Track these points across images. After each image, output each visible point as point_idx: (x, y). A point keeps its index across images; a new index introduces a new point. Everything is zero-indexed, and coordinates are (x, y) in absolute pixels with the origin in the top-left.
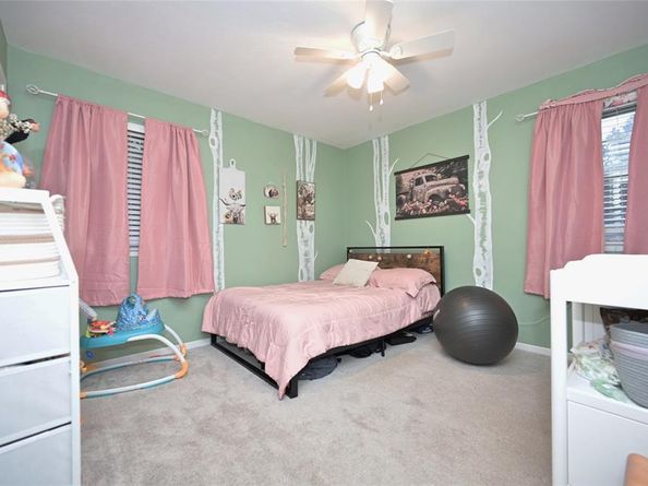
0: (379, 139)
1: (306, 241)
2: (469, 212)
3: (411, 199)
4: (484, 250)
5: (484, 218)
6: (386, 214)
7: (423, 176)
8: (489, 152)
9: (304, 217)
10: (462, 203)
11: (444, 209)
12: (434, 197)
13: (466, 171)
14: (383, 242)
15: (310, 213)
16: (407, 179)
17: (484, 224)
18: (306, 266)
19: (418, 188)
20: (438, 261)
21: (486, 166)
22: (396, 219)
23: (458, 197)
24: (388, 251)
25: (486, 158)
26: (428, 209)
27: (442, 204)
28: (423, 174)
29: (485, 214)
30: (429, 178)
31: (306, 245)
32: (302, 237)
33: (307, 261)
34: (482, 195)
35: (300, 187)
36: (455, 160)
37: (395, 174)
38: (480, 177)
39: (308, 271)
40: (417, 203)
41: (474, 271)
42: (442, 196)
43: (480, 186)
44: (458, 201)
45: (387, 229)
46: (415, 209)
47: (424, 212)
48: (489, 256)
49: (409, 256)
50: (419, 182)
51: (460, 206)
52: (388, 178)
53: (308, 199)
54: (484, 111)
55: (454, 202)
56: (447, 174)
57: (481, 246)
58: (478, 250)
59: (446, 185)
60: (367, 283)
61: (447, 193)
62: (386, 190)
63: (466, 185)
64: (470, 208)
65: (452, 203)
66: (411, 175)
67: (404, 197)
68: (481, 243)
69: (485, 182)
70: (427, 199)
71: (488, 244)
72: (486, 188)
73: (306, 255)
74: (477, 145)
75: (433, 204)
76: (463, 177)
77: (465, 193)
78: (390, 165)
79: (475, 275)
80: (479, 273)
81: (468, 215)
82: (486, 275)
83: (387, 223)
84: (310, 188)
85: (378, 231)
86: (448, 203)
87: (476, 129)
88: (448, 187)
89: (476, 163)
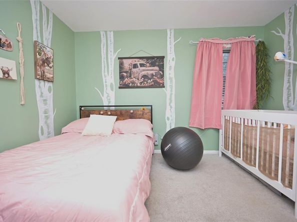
0: (106, 32)
1: (45, 100)
2: (164, 87)
3: (130, 76)
4: (171, 107)
5: (171, 91)
6: (111, 84)
7: (138, 63)
8: (174, 56)
9: (43, 78)
10: (161, 82)
11: (151, 84)
12: (145, 77)
13: (163, 65)
14: (109, 102)
15: (49, 76)
16: (127, 63)
17: (171, 94)
18: (46, 122)
19: (134, 70)
20: (150, 114)
21: (173, 64)
22: (120, 88)
23: (159, 78)
24: (113, 108)
25: (173, 60)
26: (141, 83)
27: (149, 81)
28: (138, 62)
29: (172, 88)
30: (142, 65)
31: (46, 104)
32: (42, 95)
33: (47, 118)
34: (171, 79)
35: (37, 48)
36: (158, 57)
37: (119, 58)
38: (170, 69)
39: (48, 126)
40: (134, 79)
41: (166, 118)
42: (150, 77)
43: (170, 74)
44: (158, 80)
45: (112, 94)
46: (133, 83)
47: (139, 85)
48: (173, 110)
49: (132, 111)
50: (135, 66)
51: (159, 83)
52: (113, 60)
53: (46, 61)
54: (173, 34)
55: (156, 80)
56: (153, 65)
57: (170, 105)
58: (168, 107)
59: (152, 70)
60: (113, 132)
61: (152, 75)
62: (111, 68)
63: (163, 72)
64: (165, 85)
65: (155, 81)
66: (130, 61)
67: (125, 74)
68: (170, 103)
69: (172, 71)
70: (140, 77)
71: (173, 104)
72: (173, 75)
73: (45, 112)
74: (169, 51)
75: (144, 81)
76: (162, 68)
77: (162, 76)
78: (115, 52)
79: (166, 120)
80: (168, 119)
81: (164, 89)
82: (172, 120)
83: (112, 90)
84: (49, 53)
85: (105, 95)
86: (153, 81)
87: (168, 43)
88: (153, 72)
89: (168, 62)
